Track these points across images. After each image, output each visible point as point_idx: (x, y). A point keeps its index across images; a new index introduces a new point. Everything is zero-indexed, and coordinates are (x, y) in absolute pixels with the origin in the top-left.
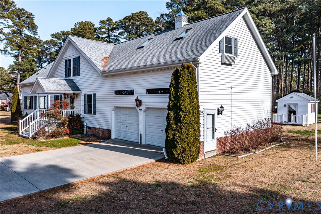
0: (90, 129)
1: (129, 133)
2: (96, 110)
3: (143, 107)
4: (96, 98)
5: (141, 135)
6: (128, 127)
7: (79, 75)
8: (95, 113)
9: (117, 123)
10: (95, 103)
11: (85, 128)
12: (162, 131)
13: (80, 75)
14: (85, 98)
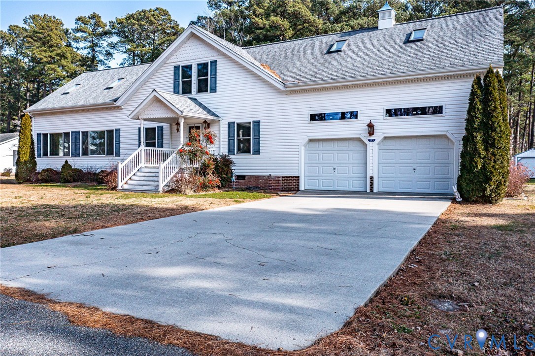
0: (244, 179)
1: (339, 179)
2: (261, 148)
3: (378, 136)
4: (261, 127)
5: (372, 178)
6: (336, 170)
7: (214, 90)
8: (257, 152)
9: (310, 165)
10: (259, 136)
11: (234, 178)
12: (414, 169)
13: (217, 90)
14: (232, 129)
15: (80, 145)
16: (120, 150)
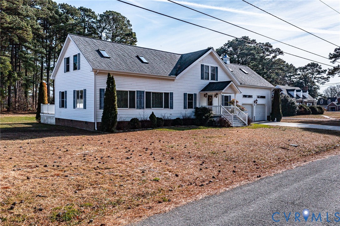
5: (254, 117)
7: (217, 80)
12: (260, 114)
15: (144, 101)
16: (173, 105)
